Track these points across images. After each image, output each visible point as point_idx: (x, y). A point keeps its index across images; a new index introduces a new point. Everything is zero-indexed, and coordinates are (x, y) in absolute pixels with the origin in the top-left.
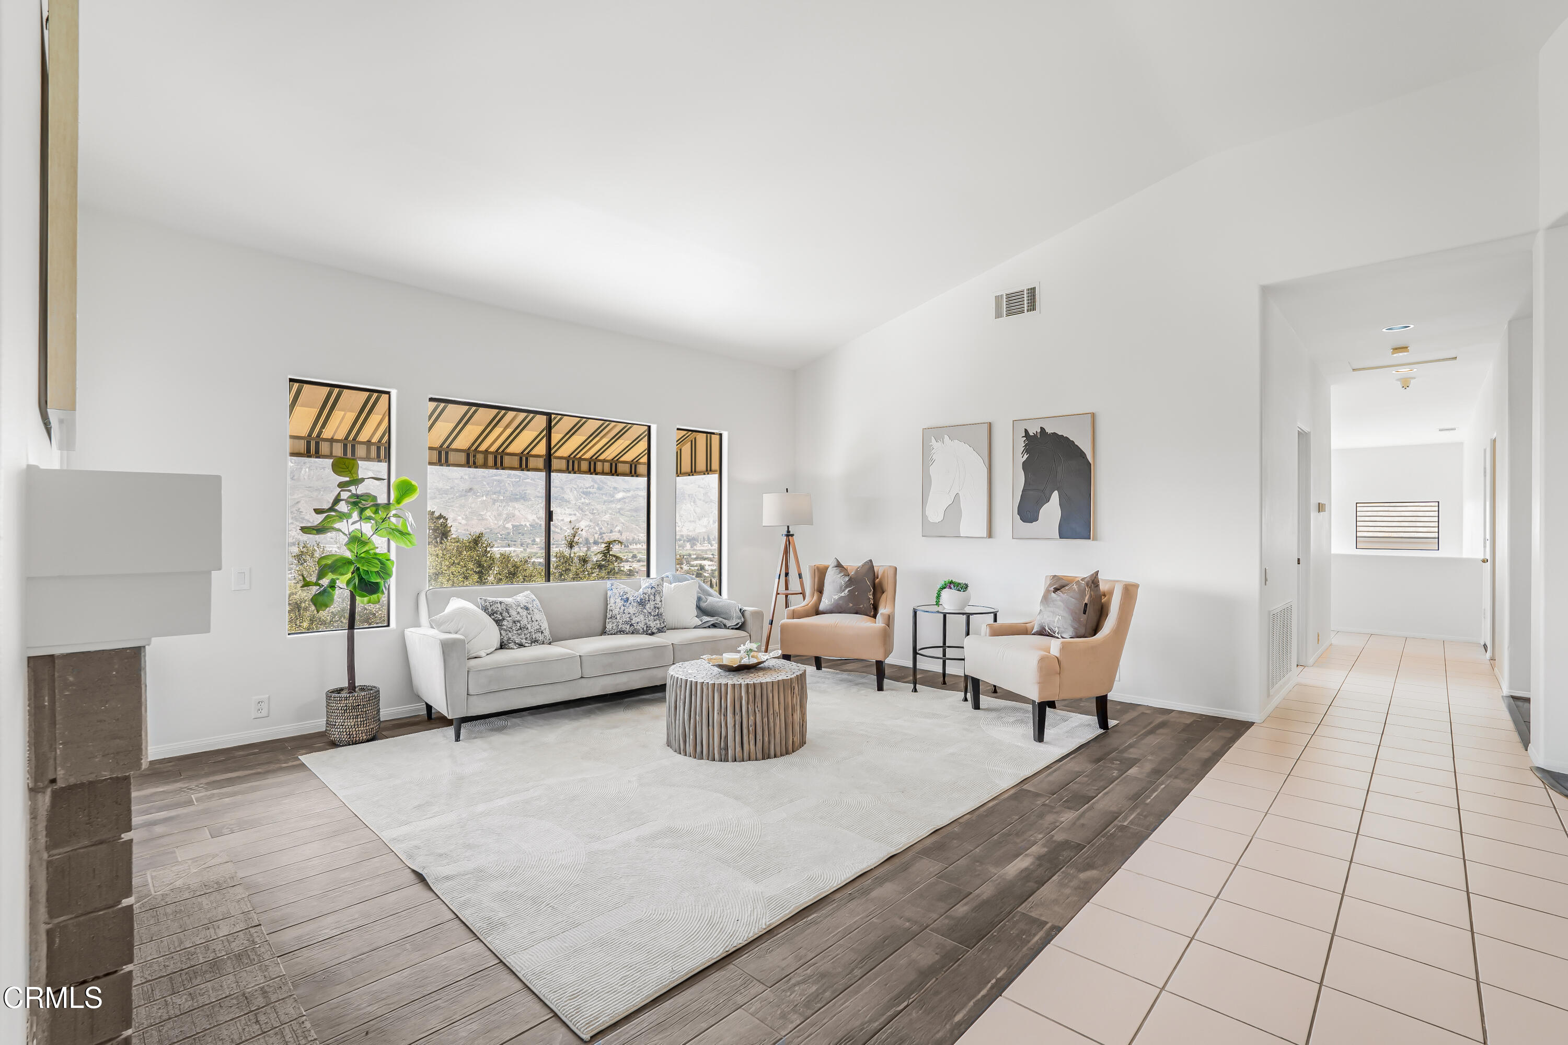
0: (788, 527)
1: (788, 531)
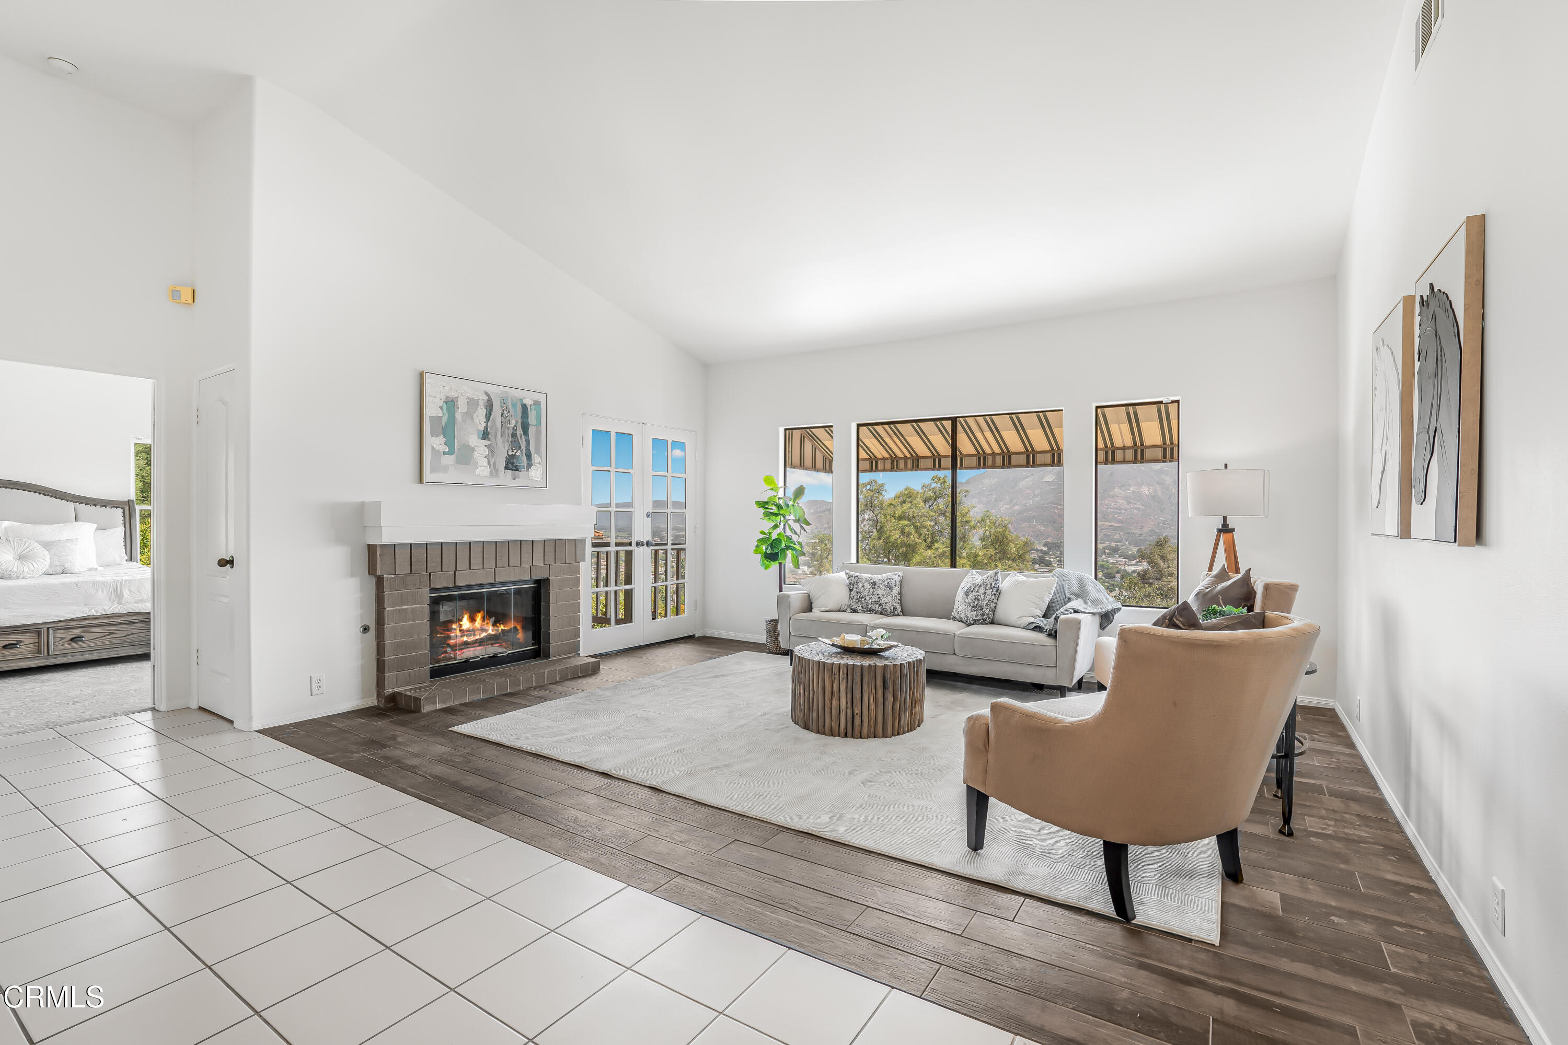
0: (1225, 518)
1: (1225, 524)
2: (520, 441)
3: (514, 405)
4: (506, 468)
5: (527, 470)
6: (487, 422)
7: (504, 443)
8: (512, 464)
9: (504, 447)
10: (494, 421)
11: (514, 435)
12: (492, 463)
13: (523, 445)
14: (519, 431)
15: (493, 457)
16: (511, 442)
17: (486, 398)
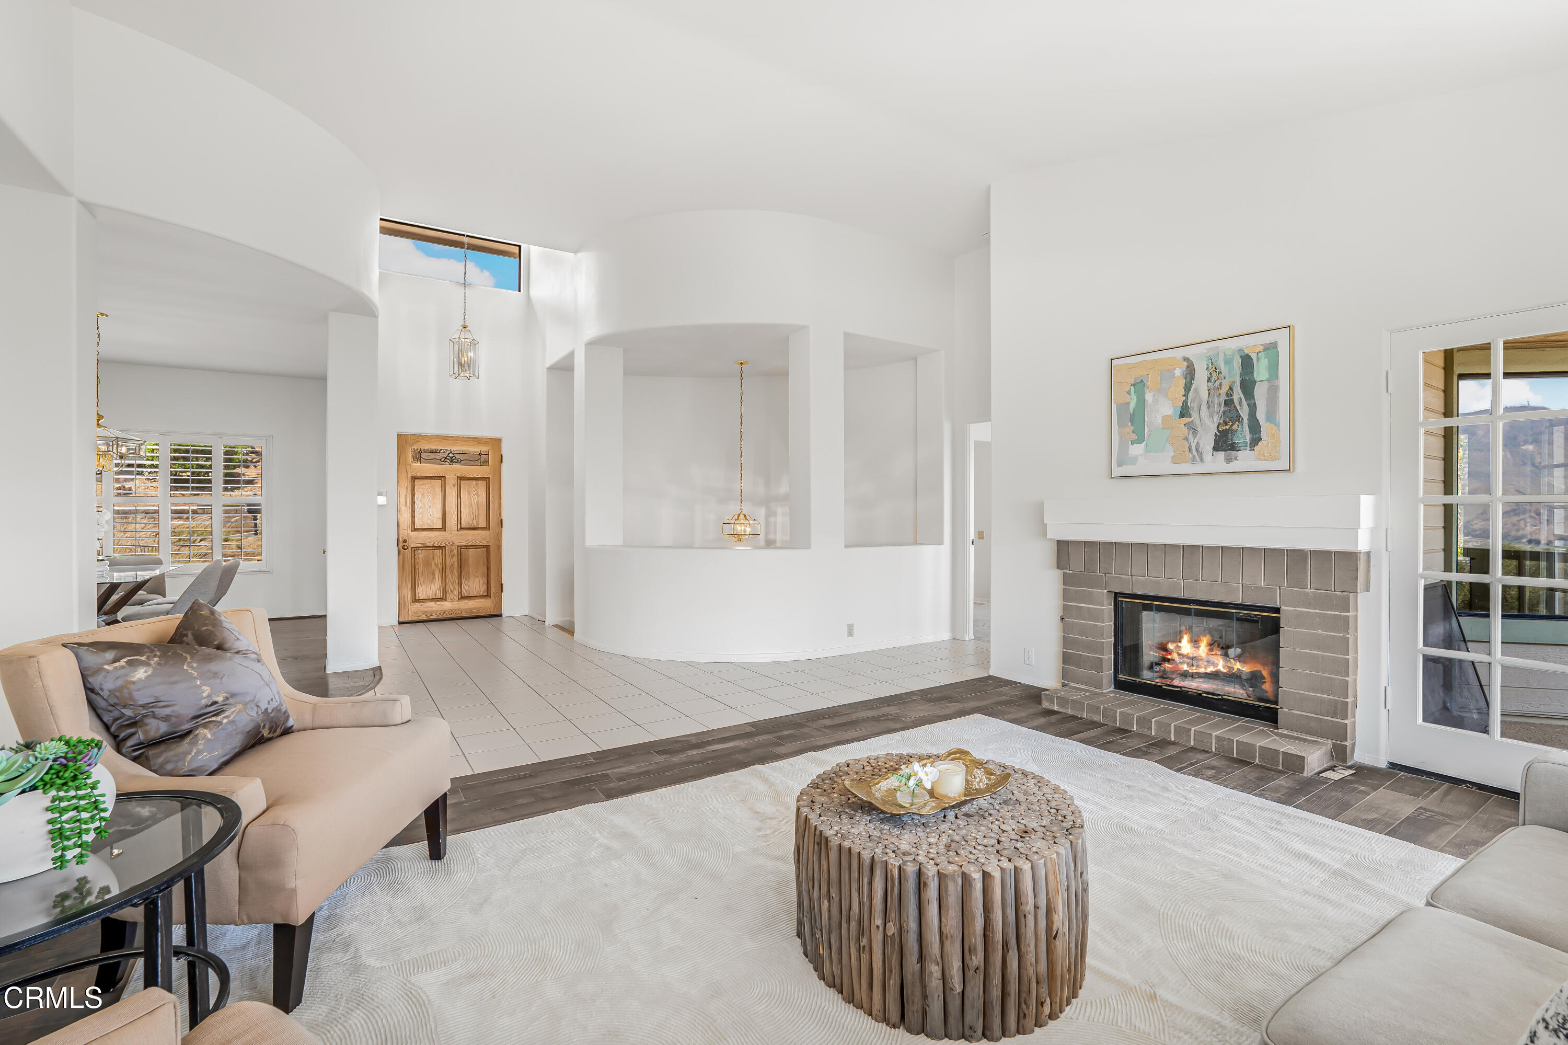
2: (1238, 408)
3: (1228, 362)
4: (1216, 448)
5: (1250, 447)
6: (1186, 395)
7: (1211, 416)
8: (1226, 442)
9: (1213, 422)
10: (1196, 390)
11: (1229, 403)
12: (1193, 445)
13: (1244, 413)
14: (1238, 395)
15: (1196, 437)
16: (1224, 412)
17: (1185, 364)
